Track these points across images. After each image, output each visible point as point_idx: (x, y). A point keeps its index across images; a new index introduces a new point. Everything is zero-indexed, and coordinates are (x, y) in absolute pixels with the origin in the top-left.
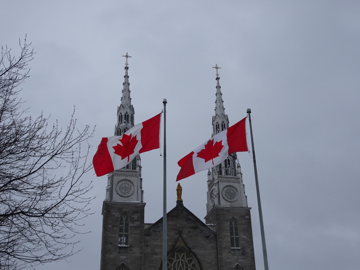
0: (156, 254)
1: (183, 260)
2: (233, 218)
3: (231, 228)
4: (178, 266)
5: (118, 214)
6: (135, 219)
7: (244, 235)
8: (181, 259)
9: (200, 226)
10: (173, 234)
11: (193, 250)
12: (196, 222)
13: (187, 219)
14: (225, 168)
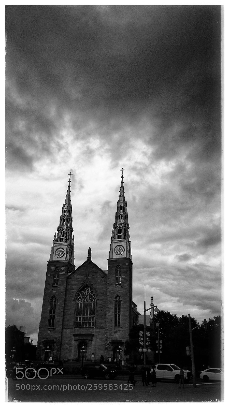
0: (73, 289)
1: (88, 292)
2: (118, 265)
3: (117, 272)
4: (85, 295)
5: (54, 268)
6: (63, 270)
7: (124, 275)
8: (87, 292)
9: (99, 271)
10: (83, 277)
11: (94, 286)
12: (97, 269)
13: (92, 268)
14: (118, 235)
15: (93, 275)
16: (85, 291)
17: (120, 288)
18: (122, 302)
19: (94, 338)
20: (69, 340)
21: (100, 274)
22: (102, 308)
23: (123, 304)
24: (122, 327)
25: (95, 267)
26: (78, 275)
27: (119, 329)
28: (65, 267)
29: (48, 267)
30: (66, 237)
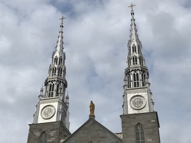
2: (139, 123)
3: (137, 134)
5: (39, 133)
6: (52, 135)
7: (150, 138)
9: (108, 135)
12: (105, 132)
13: (97, 130)
14: (133, 82)
15: (99, 141)
21: (110, 138)
25: (102, 129)
28: (55, 131)
29: (30, 132)
30: (57, 90)
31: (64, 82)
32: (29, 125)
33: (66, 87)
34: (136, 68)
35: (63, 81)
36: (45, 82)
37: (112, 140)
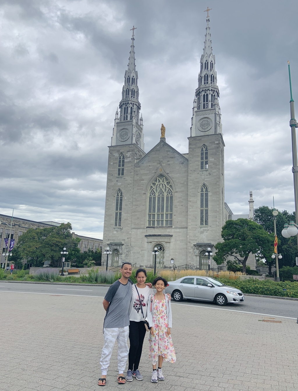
0: (143, 180)
2: (204, 145)
3: (202, 154)
4: (159, 187)
5: (117, 154)
6: (128, 156)
7: (212, 158)
8: (161, 183)
9: (177, 155)
10: (155, 164)
11: (170, 175)
12: (174, 153)
13: (167, 151)
14: (203, 103)
15: (169, 161)
16: (159, 181)
17: (207, 176)
18: (209, 194)
19: (172, 240)
20: (141, 242)
21: (178, 158)
22: (183, 202)
23: (211, 196)
24: (210, 226)
25: (171, 150)
26: (149, 161)
27: (206, 228)
28: (131, 153)
29: (110, 154)
30: (131, 114)
31: (137, 105)
32: (108, 147)
33: (140, 109)
34: (206, 87)
35: (136, 103)
36: (119, 104)
37: (180, 160)
